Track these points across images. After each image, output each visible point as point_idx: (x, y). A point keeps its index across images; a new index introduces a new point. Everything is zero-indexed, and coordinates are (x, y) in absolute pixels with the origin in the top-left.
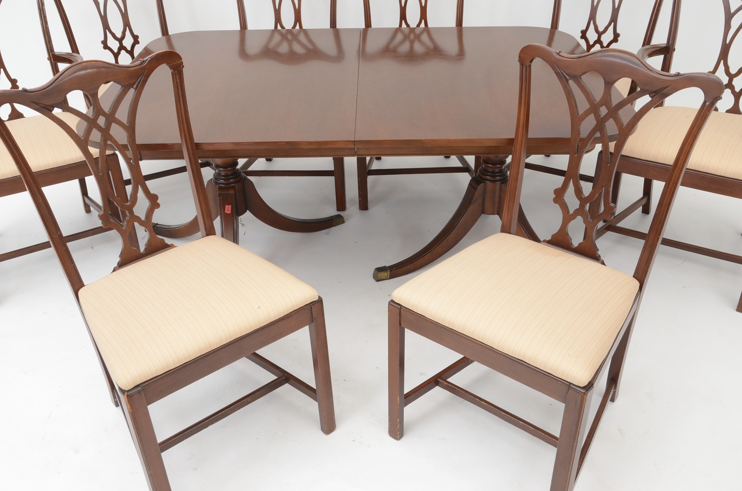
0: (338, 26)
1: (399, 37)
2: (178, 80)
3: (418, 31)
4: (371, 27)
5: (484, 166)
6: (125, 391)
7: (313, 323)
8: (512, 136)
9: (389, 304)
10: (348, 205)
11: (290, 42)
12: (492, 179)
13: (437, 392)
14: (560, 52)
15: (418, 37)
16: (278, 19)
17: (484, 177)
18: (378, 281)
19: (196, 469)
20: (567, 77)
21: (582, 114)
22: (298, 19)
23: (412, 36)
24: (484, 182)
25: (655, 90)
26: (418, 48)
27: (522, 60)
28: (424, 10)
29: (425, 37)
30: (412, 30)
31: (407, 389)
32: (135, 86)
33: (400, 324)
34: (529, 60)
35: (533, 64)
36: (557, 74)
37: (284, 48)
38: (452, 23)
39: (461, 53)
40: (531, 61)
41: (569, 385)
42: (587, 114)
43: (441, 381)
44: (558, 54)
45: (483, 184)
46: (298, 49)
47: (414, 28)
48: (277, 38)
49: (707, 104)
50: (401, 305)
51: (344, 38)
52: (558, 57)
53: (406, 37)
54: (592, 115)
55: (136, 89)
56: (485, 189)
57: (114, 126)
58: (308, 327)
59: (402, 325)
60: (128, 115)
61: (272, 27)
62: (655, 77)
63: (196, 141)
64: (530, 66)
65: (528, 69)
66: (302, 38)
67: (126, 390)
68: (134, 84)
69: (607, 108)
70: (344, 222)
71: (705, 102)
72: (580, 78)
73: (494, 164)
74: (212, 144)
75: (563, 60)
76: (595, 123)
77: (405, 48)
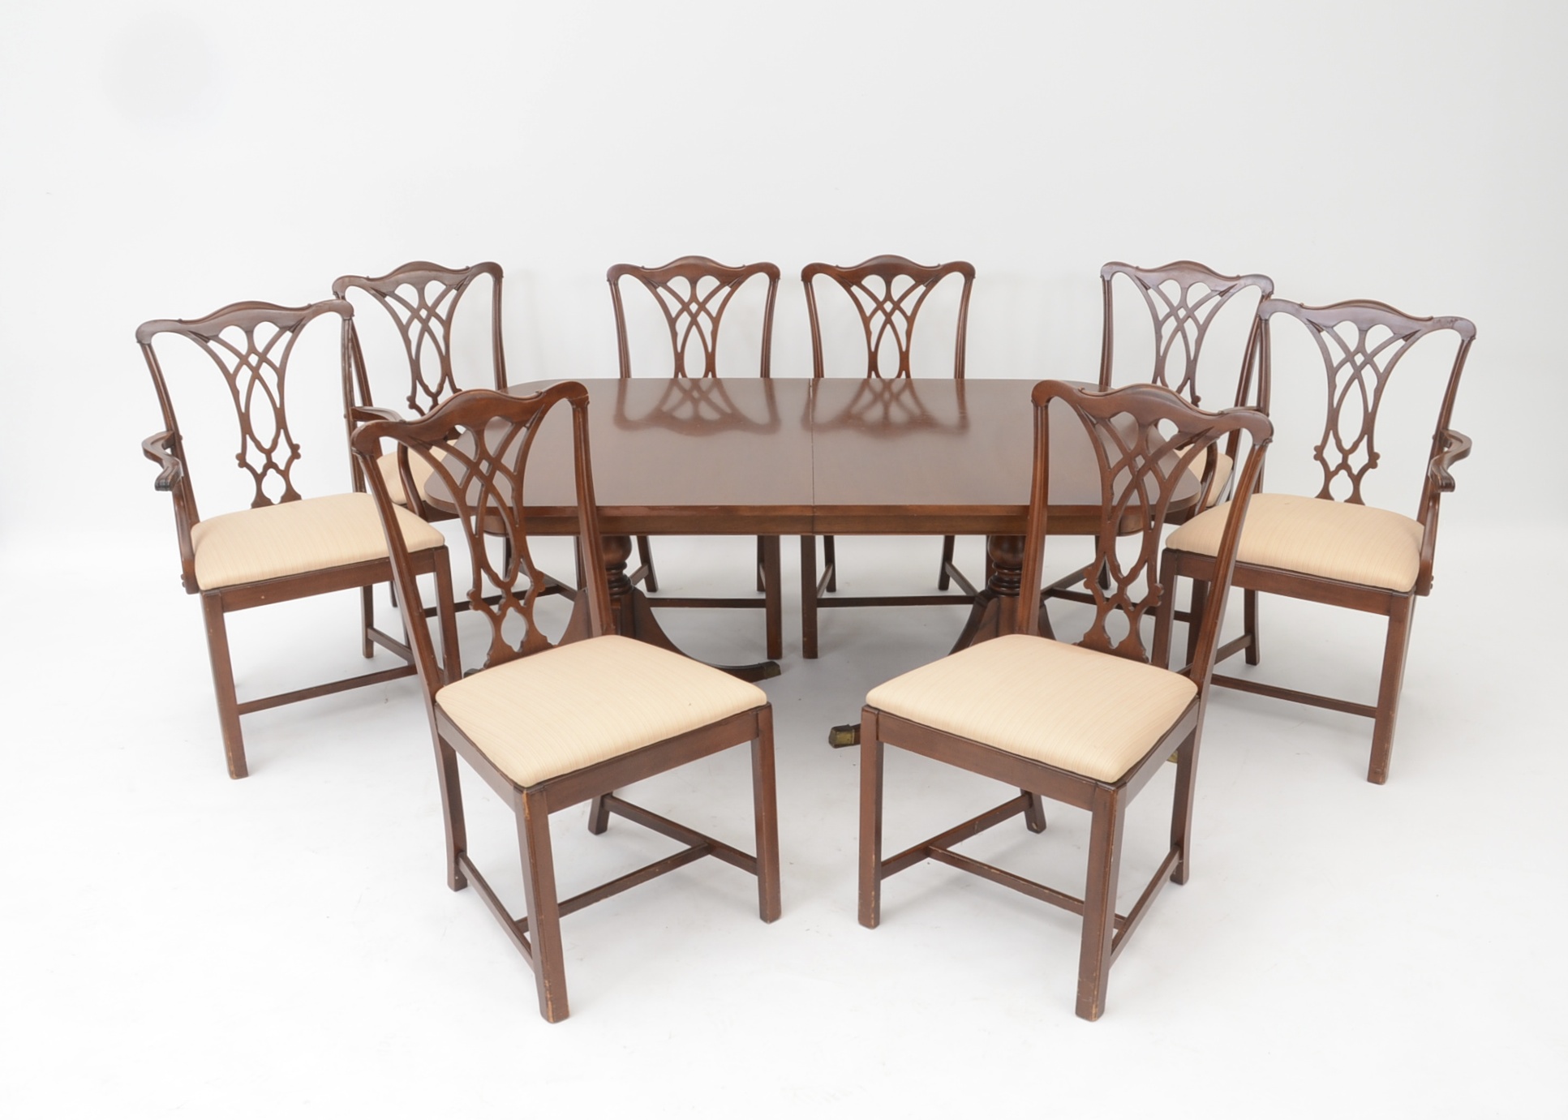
0: (772, 376)
1: (867, 397)
2: (581, 420)
3: (896, 387)
4: (823, 376)
5: (996, 574)
6: (523, 788)
7: (758, 739)
8: (1027, 502)
9: (863, 710)
10: (784, 652)
11: (695, 402)
12: (1009, 592)
13: (929, 866)
14: (1083, 389)
15: (896, 397)
16: (680, 367)
17: (997, 589)
18: (837, 746)
19: (582, 960)
20: (1095, 422)
21: (1114, 467)
22: (710, 366)
23: (887, 396)
24: (998, 597)
25: (1197, 432)
26: (897, 414)
27: (1036, 400)
28: (904, 357)
29: (906, 398)
30: (887, 384)
31: (887, 854)
32: (528, 425)
33: (877, 738)
34: (1045, 400)
35: (1051, 405)
36: (1081, 416)
37: (685, 412)
38: (949, 373)
39: (964, 424)
40: (1048, 401)
41: (1095, 784)
42: (1120, 466)
43: (934, 848)
44: (1081, 391)
45: (995, 600)
46: (707, 413)
47: (892, 381)
48: (676, 395)
49: (1257, 447)
50: (879, 710)
51: (781, 397)
52: (1080, 394)
53: (877, 397)
54: (1127, 468)
55: (528, 428)
56: (999, 608)
57: (499, 475)
58: (749, 743)
59: (881, 739)
60: (517, 461)
61: (672, 376)
62: (1195, 417)
63: (598, 503)
64: (1046, 407)
65: (1044, 412)
66: (715, 396)
67: (526, 786)
68: (527, 421)
69: (1144, 458)
70: (779, 673)
71: (1254, 446)
72: (1109, 421)
73: (1011, 569)
74: (618, 508)
75: (1085, 399)
76: (1131, 477)
77: (876, 413)
